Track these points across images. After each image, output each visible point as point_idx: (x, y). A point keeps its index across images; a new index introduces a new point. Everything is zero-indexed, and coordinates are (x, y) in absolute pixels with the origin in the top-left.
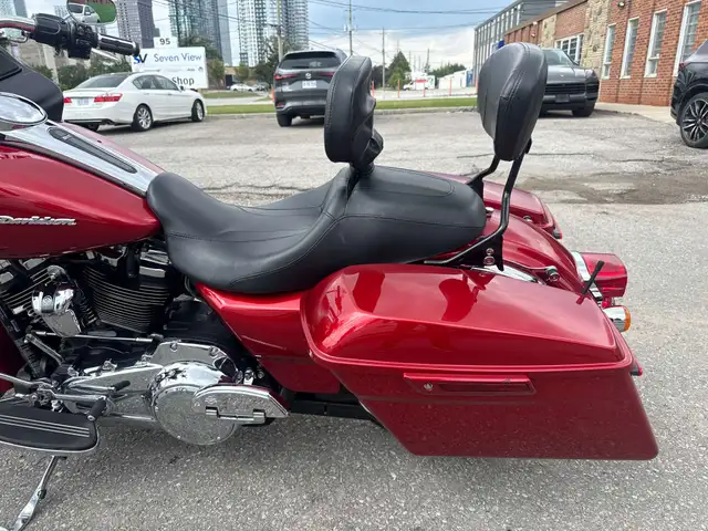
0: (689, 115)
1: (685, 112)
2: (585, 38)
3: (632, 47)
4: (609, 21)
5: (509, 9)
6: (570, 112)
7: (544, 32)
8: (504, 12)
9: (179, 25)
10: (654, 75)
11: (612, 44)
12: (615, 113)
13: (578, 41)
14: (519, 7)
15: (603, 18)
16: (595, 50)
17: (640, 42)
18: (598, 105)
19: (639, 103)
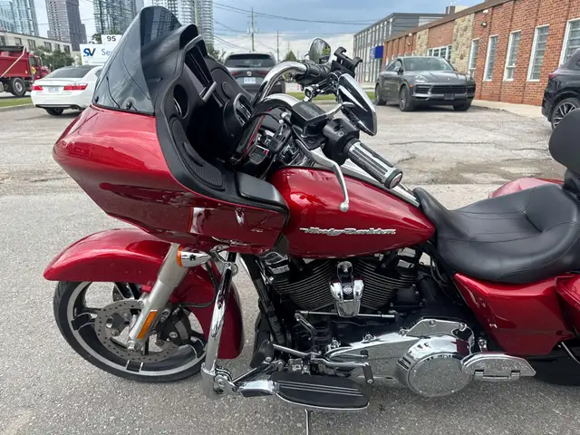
0: (559, 114)
1: (556, 112)
2: (453, 49)
3: (491, 58)
4: (473, 37)
5: (383, 21)
6: (452, 107)
7: (418, 42)
8: (379, 24)
9: (102, 22)
10: (511, 80)
11: (476, 54)
12: (486, 108)
13: (447, 51)
14: (391, 20)
15: (469, 34)
16: (462, 58)
17: (499, 54)
18: (475, 102)
19: (499, 101)
